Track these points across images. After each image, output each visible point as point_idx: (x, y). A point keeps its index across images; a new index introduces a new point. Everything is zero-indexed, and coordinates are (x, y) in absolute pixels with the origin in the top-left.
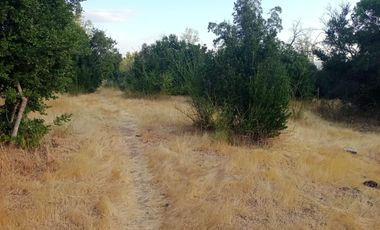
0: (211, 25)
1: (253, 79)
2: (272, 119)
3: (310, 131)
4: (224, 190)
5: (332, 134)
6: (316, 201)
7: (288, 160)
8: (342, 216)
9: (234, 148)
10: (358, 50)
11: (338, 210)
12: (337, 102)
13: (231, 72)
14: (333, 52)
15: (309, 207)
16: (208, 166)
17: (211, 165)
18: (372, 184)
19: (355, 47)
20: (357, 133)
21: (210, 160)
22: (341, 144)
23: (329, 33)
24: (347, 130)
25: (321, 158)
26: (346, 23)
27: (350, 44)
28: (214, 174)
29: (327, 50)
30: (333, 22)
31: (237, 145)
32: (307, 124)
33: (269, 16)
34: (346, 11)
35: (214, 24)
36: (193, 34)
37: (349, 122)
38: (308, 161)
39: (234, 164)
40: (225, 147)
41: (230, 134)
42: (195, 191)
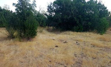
0: (14, 4)
1: (26, 22)
2: (33, 33)
3: (44, 35)
4: (17, 56)
5: (50, 35)
6: (43, 53)
7: (37, 44)
8: (49, 55)
9: (22, 43)
10: (55, 14)
11: (48, 54)
12: (52, 27)
13: (19, 19)
14: (49, 14)
15: (41, 55)
16: (12, 50)
17: (13, 49)
18: (57, 46)
19: (54, 13)
20: (55, 35)
21: (13, 48)
22: (51, 38)
23: (48, 9)
24: (53, 34)
25: (46, 42)
26: (52, 7)
27: (53, 12)
28: (14, 52)
29: (48, 14)
30: (48, 6)
31: (22, 42)
32: (44, 33)
33: (32, 3)
34: (51, 4)
35: (15, 4)
36: (8, 7)
37: (54, 32)
38: (42, 43)
39: (21, 47)
40: (18, 43)
41: (20, 39)
42: (6, 58)
